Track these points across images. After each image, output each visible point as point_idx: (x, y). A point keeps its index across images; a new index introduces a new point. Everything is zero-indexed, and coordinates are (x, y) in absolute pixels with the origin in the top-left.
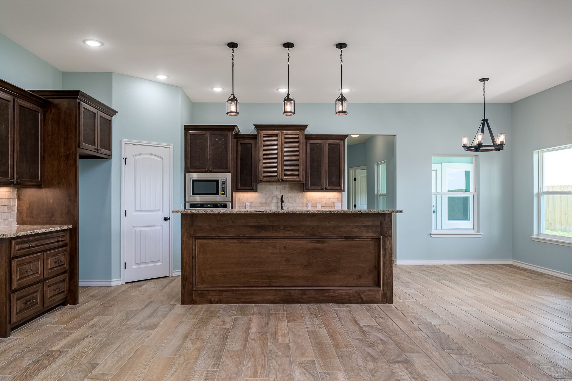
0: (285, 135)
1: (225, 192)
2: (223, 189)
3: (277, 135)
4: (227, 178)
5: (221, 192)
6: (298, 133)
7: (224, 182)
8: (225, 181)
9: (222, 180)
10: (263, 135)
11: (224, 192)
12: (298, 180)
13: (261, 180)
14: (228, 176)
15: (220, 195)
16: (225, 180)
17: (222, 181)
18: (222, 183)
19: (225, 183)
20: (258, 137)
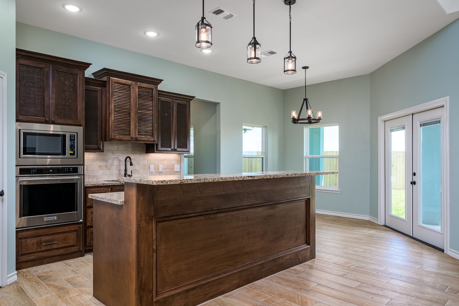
0: (139, 87)
1: (74, 152)
2: (72, 147)
3: (130, 86)
4: (77, 133)
5: (68, 151)
6: (152, 88)
7: (72, 138)
8: (74, 137)
9: (70, 135)
10: (115, 82)
11: (72, 152)
12: (152, 139)
13: (113, 137)
14: (80, 130)
15: (67, 155)
16: (75, 135)
17: (70, 137)
18: (71, 140)
19: (74, 139)
20: (108, 84)
